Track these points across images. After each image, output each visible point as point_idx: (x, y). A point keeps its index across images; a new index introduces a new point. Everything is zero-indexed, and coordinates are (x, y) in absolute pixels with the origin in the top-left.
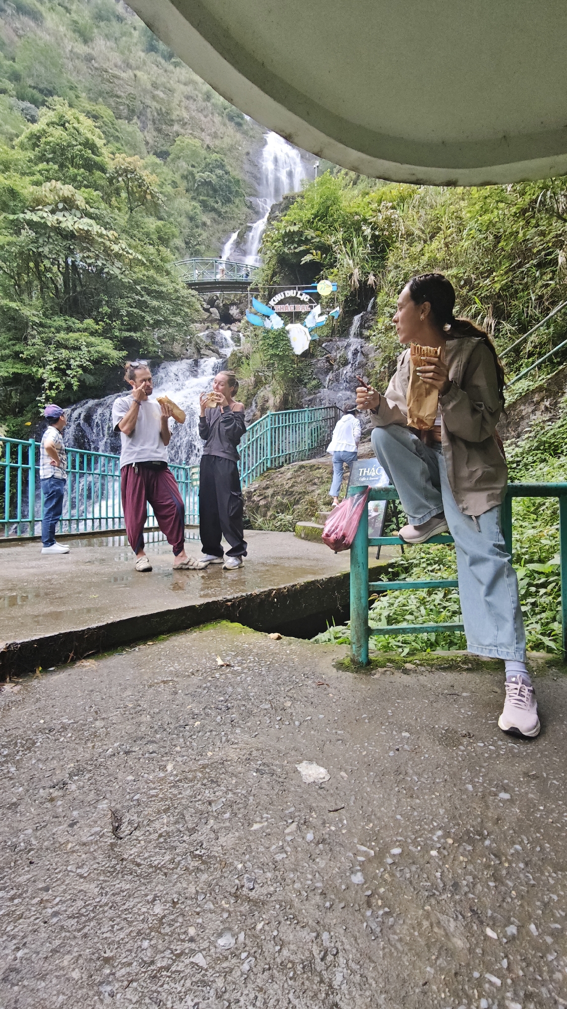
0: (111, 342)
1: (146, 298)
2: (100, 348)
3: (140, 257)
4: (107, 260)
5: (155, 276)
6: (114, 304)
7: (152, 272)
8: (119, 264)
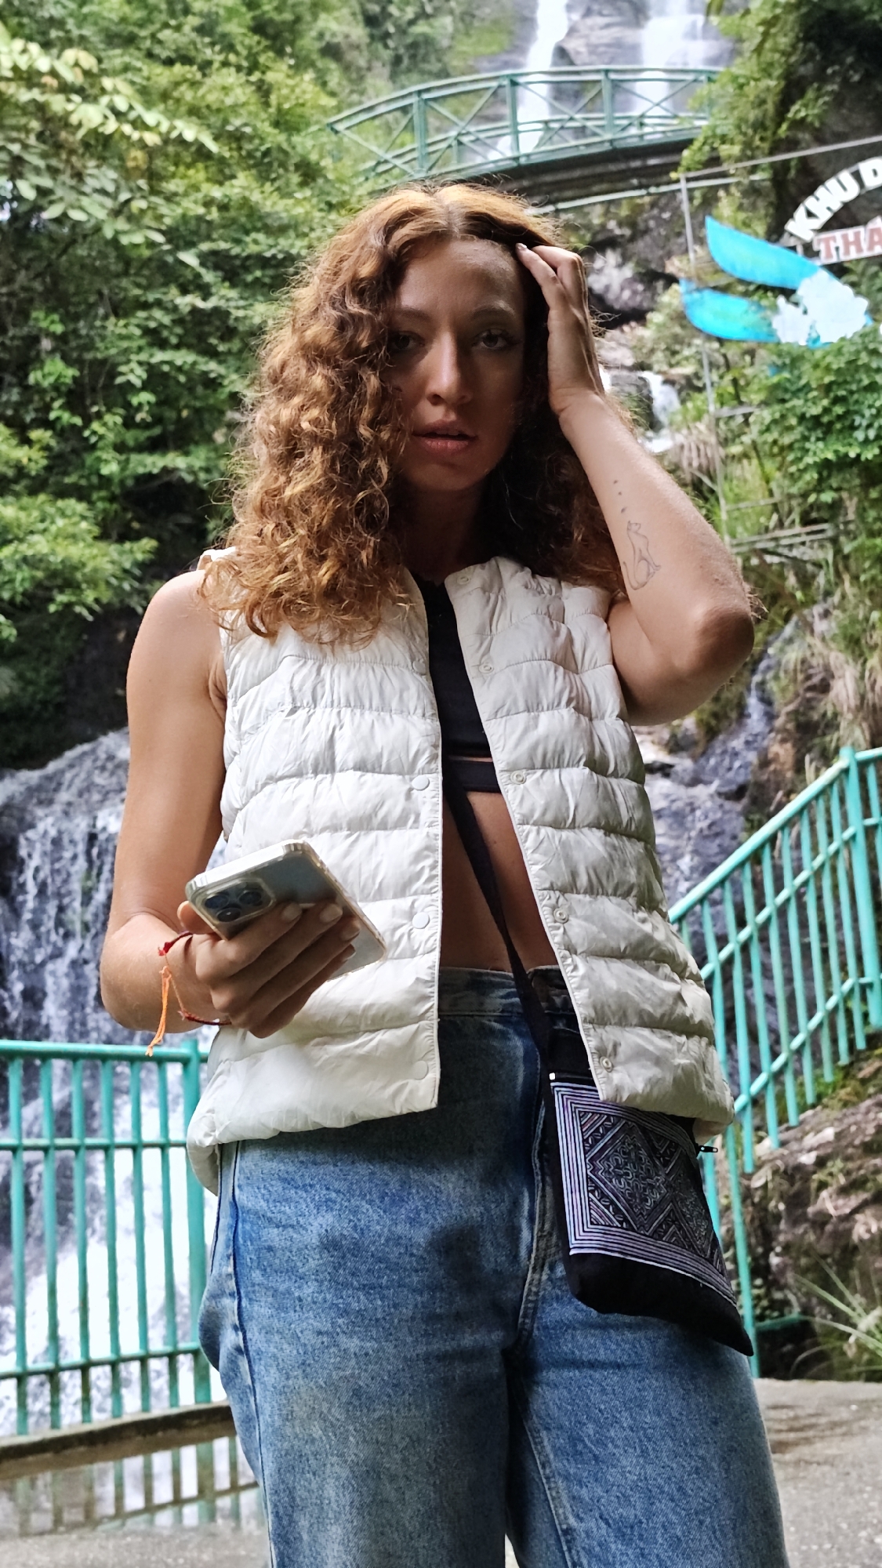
0: (81, 507)
1: (224, 297)
2: (39, 545)
3: (189, 135)
4: (53, 172)
5: (255, 197)
6: (90, 346)
7: (242, 185)
8: (105, 177)
